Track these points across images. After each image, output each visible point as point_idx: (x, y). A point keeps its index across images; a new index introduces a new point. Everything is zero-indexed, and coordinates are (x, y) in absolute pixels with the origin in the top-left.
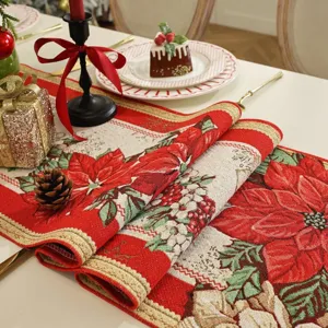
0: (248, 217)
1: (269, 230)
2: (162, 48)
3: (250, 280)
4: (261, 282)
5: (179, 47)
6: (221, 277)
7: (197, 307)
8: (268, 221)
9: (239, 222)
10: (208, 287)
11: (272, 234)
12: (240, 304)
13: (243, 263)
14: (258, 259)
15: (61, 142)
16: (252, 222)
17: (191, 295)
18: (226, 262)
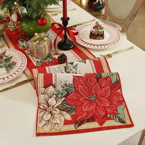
0: (83, 83)
1: (81, 90)
2: (95, 30)
3: (62, 94)
4: (63, 97)
5: (100, 31)
6: (59, 88)
7: (48, 88)
8: (84, 88)
9: (79, 82)
10: (55, 87)
11: (80, 91)
12: (55, 96)
13: (67, 90)
14: (70, 92)
15: (53, 53)
16: (81, 84)
17: (50, 85)
18: (64, 86)
